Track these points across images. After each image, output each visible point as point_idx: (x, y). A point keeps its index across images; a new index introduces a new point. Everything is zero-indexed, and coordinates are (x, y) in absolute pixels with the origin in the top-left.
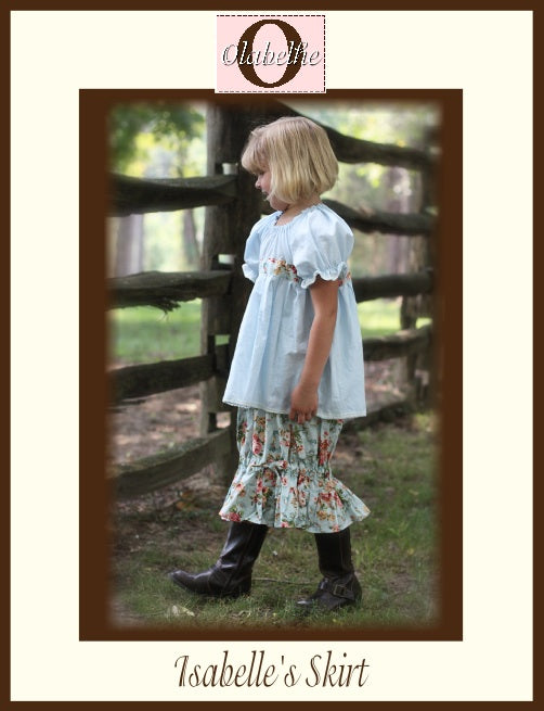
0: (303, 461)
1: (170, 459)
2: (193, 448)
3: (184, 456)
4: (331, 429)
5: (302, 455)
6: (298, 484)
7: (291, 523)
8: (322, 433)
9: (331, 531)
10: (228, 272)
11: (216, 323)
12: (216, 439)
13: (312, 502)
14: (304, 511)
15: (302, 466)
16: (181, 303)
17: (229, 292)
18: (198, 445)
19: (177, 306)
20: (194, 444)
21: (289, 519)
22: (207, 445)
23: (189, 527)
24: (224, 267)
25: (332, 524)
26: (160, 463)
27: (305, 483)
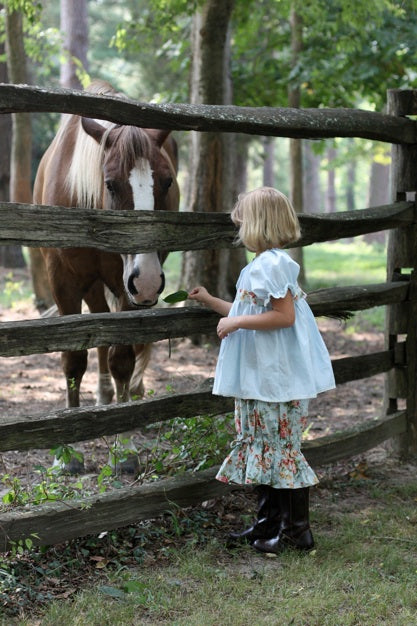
0: (266, 435)
1: (344, 438)
2: (367, 428)
3: (357, 436)
4: (289, 412)
5: (267, 430)
6: (263, 452)
7: (254, 480)
8: (281, 414)
9: (288, 487)
10: (405, 283)
11: (396, 324)
12: (391, 420)
13: (276, 467)
14: (269, 472)
15: (265, 440)
16: (357, 313)
17: (407, 299)
18: (372, 427)
19: (352, 315)
20: (369, 426)
21: (253, 477)
22: (380, 426)
23: (354, 493)
24: (405, 278)
25: (289, 482)
26: (335, 440)
27: (271, 451)
